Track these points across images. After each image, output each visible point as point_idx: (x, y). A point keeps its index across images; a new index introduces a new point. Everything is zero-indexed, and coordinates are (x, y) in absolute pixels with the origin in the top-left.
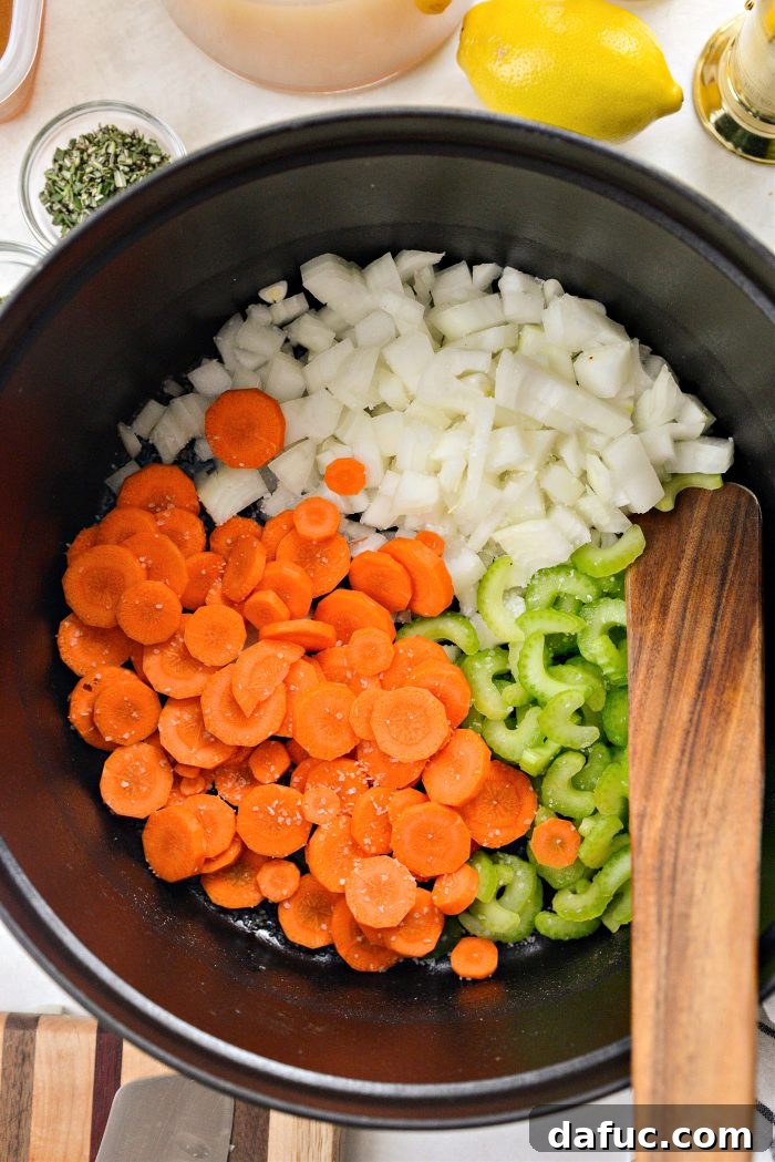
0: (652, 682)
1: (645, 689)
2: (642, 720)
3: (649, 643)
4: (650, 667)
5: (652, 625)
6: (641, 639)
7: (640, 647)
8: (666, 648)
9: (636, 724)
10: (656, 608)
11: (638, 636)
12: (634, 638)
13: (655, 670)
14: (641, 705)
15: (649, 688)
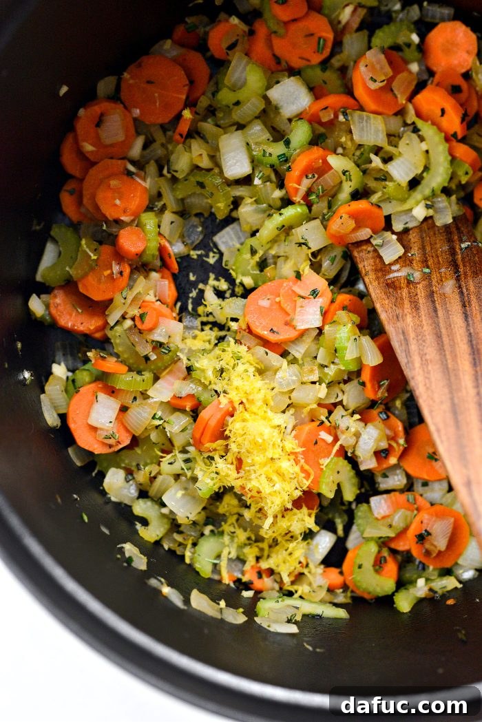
0: (430, 368)
1: (426, 375)
2: (434, 402)
3: (412, 335)
4: (422, 356)
5: (409, 319)
6: (403, 333)
7: (406, 340)
8: (430, 338)
9: (429, 406)
10: (407, 304)
11: (401, 331)
12: (397, 333)
13: (428, 357)
14: (428, 389)
15: (429, 372)
